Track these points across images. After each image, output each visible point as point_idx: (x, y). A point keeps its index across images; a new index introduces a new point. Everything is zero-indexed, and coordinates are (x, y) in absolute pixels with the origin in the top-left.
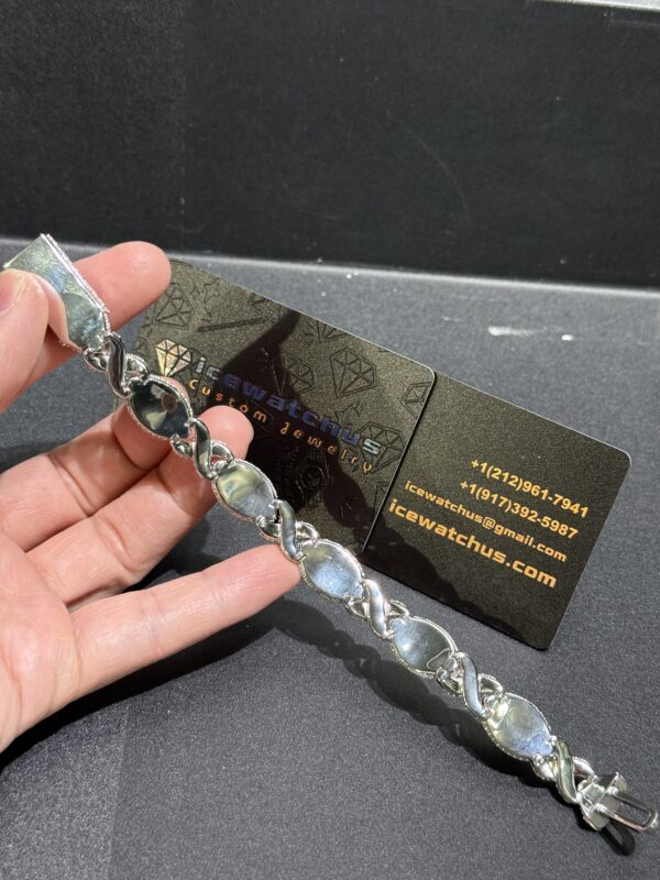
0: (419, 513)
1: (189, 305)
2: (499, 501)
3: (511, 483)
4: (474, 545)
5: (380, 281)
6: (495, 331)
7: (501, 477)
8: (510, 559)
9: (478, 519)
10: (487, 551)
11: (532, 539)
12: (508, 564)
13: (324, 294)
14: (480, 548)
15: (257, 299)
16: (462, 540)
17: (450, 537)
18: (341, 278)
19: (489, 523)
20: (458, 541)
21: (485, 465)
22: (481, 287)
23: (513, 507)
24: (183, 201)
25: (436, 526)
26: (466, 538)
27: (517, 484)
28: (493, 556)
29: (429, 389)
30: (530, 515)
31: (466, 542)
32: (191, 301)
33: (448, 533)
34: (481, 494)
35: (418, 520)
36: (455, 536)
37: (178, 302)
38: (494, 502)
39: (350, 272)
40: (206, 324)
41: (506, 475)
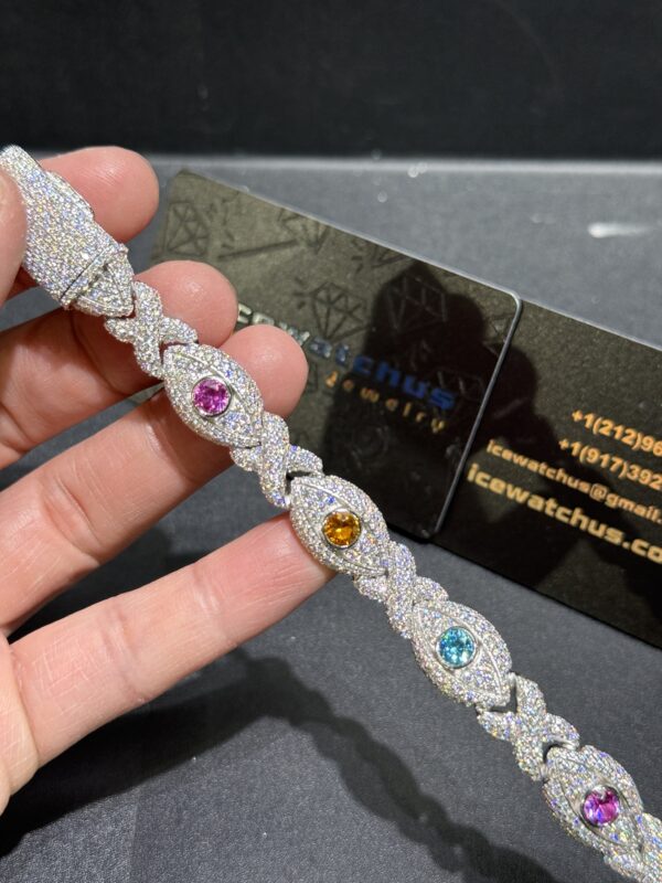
0: (507, 481)
1: (205, 227)
2: (611, 463)
3: (626, 440)
4: (580, 522)
5: (452, 177)
6: (598, 231)
7: (614, 432)
8: (629, 538)
9: (584, 487)
10: (597, 528)
11: (656, 512)
12: (626, 545)
13: (382, 199)
14: (588, 525)
15: (288, 214)
16: (565, 515)
17: (549, 512)
18: (403, 177)
19: (598, 492)
20: (559, 516)
21: (590, 418)
22: (578, 177)
23: (630, 471)
24: (204, 94)
25: (529, 498)
26: (568, 512)
27: (635, 440)
28: (605, 534)
29: (514, 321)
30: (653, 480)
31: (570, 517)
32: (208, 222)
33: (545, 506)
34: (586, 455)
35: (506, 491)
36: (555, 511)
37: (192, 226)
38: (604, 464)
39: (416, 168)
40: (226, 251)
41: (619, 429)
